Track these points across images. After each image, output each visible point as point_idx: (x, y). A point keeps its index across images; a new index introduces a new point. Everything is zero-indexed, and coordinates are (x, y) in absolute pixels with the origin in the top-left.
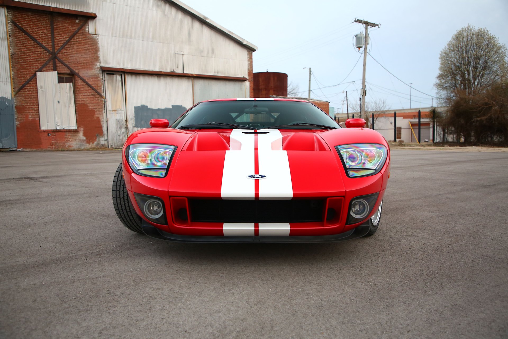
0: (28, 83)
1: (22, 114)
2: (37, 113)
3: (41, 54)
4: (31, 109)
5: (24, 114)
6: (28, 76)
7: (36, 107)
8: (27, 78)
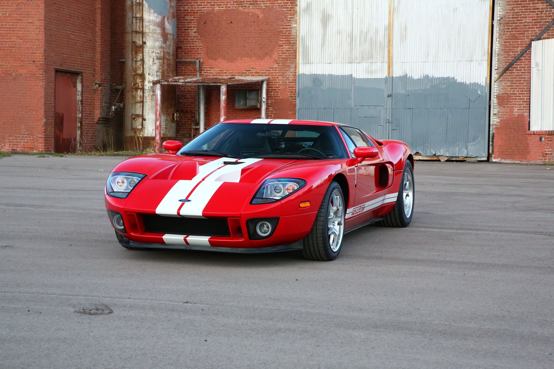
0: (518, 59)
1: (505, 107)
2: (526, 104)
3: (542, 12)
4: (518, 99)
5: (508, 107)
6: (520, 48)
7: (525, 96)
8: (518, 52)
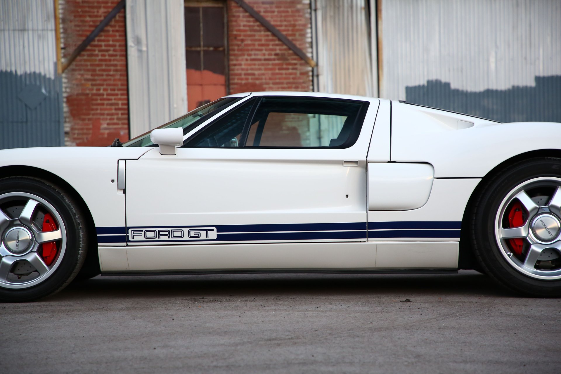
0: (102, 30)
1: (84, 120)
2: (122, 114)
4: (107, 104)
5: (89, 120)
6: (102, 10)
7: (120, 99)
8: (100, 16)
